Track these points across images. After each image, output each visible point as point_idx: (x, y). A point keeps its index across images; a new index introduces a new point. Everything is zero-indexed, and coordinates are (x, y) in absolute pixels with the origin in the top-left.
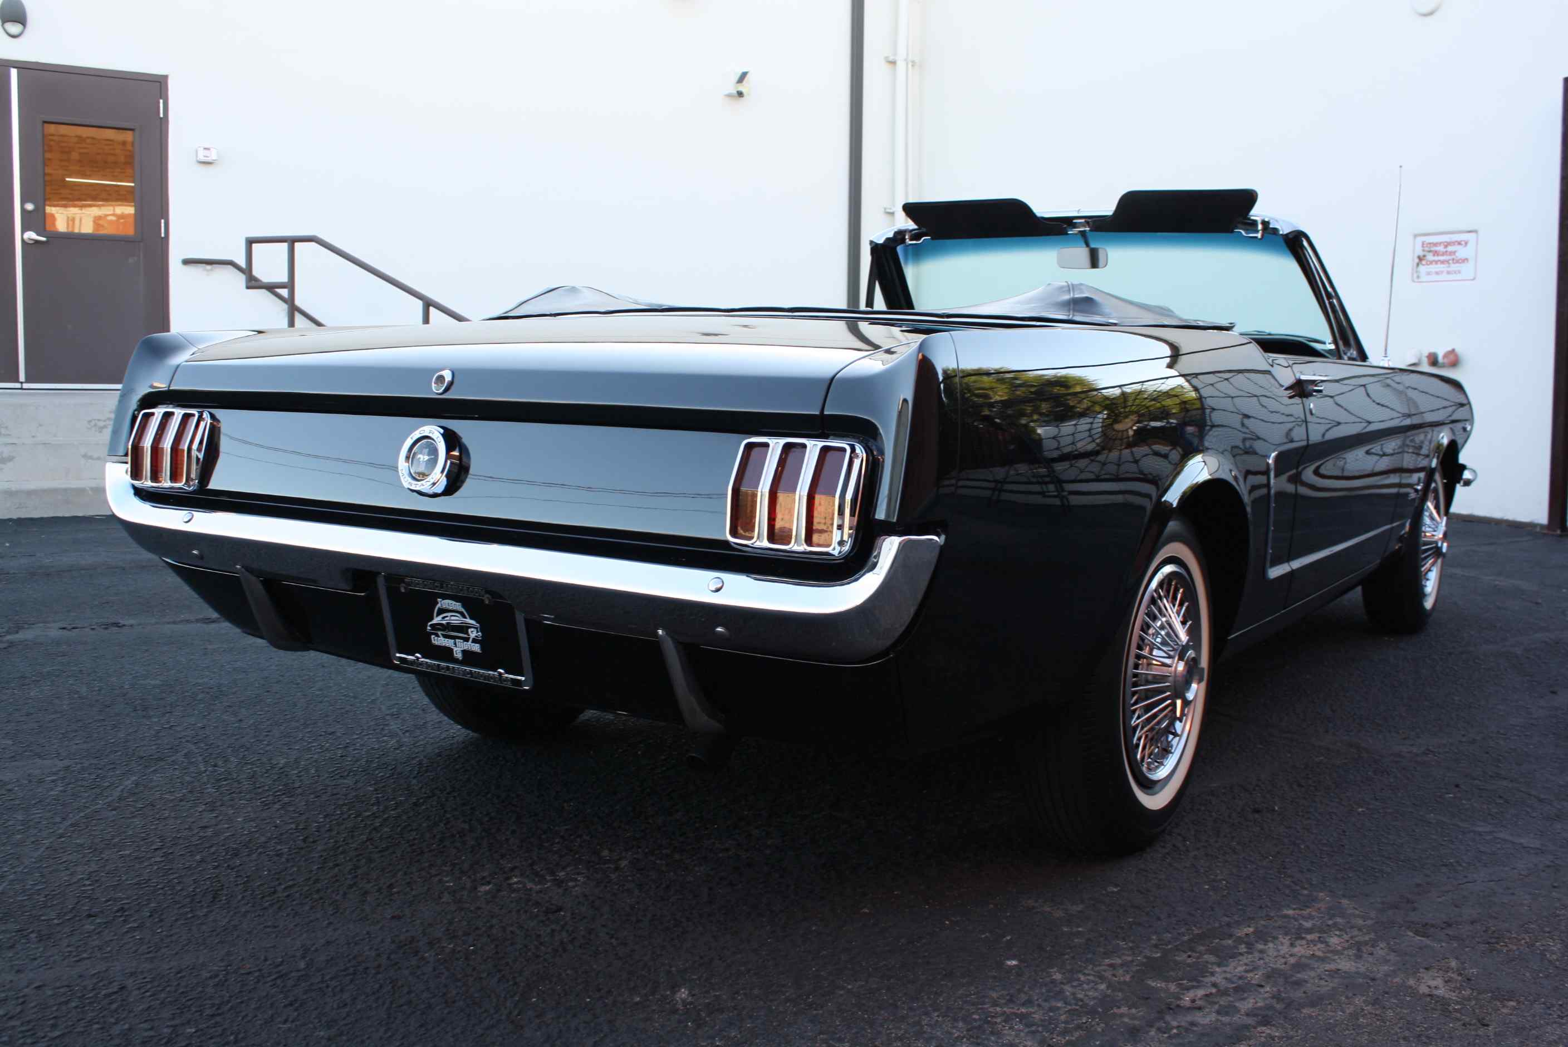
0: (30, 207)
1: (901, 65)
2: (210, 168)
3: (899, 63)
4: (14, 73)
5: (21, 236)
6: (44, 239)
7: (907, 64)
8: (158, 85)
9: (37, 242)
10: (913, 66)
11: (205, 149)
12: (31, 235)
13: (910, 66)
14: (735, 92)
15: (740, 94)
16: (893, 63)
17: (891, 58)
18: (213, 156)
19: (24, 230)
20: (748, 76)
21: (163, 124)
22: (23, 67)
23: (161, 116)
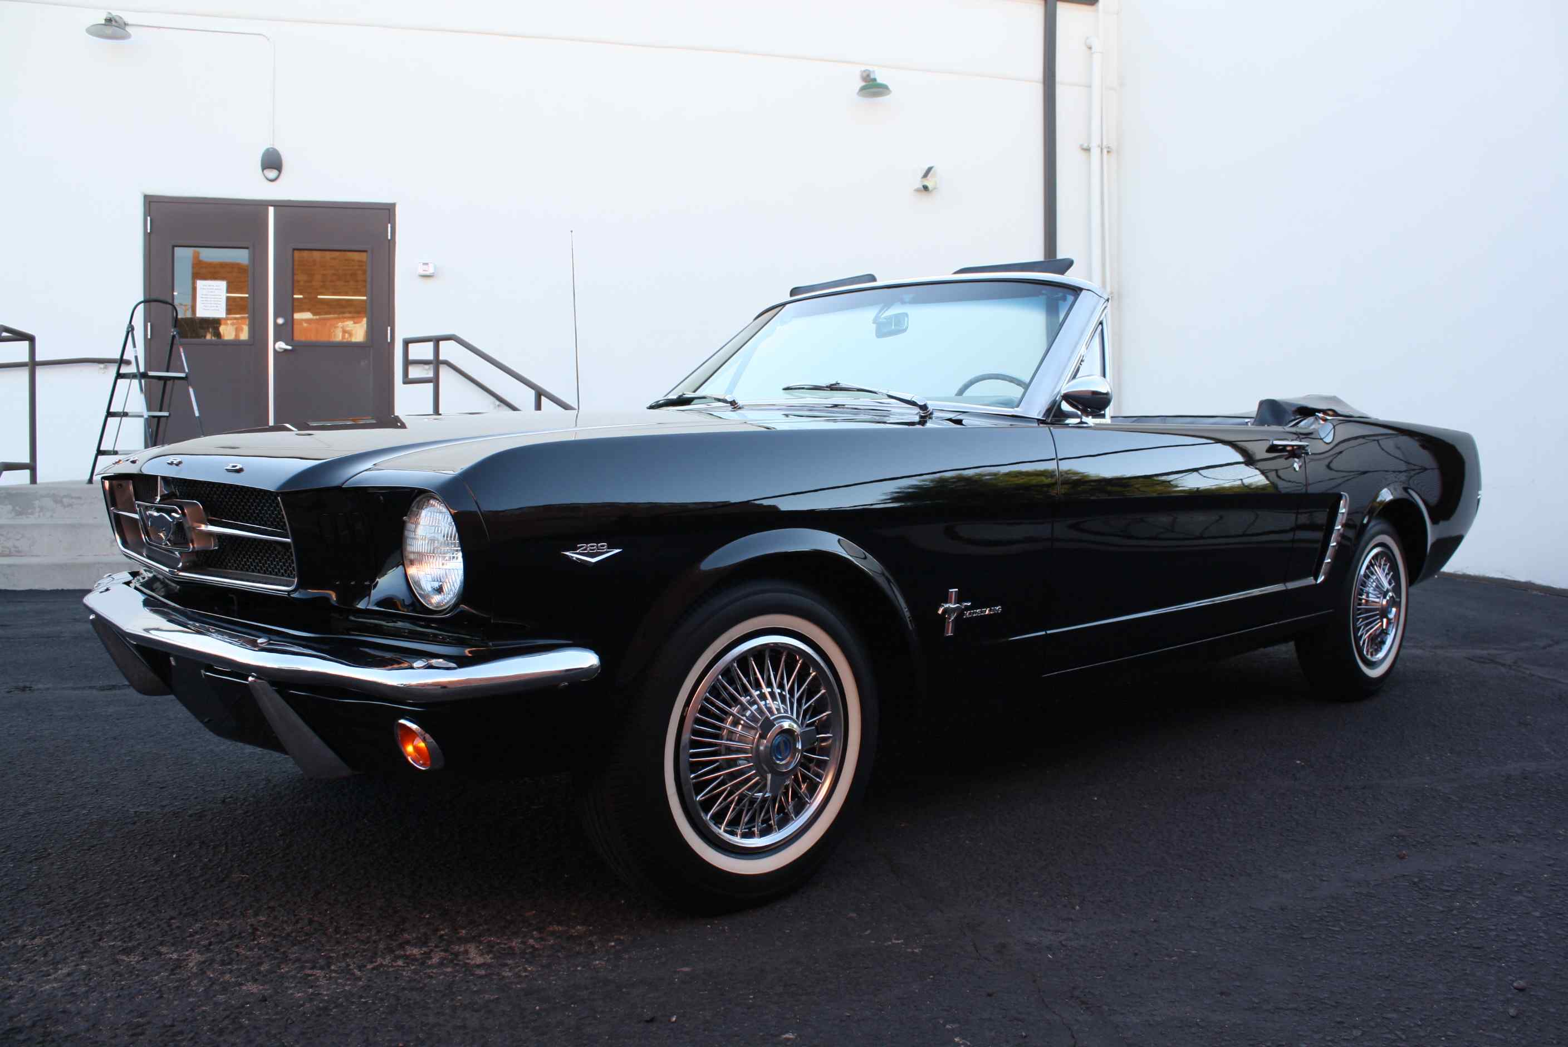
0: (280, 321)
1: (1095, 152)
2: (429, 281)
3: (1092, 150)
4: (271, 210)
5: (275, 346)
6: (289, 348)
7: (1102, 149)
8: (386, 212)
9: (286, 350)
10: (1108, 152)
11: (424, 264)
12: (281, 345)
13: (1105, 151)
14: (921, 187)
15: (926, 188)
16: (1087, 150)
17: (1085, 146)
18: (430, 271)
19: (276, 340)
20: (933, 170)
21: (390, 246)
22: (278, 205)
23: (389, 238)
